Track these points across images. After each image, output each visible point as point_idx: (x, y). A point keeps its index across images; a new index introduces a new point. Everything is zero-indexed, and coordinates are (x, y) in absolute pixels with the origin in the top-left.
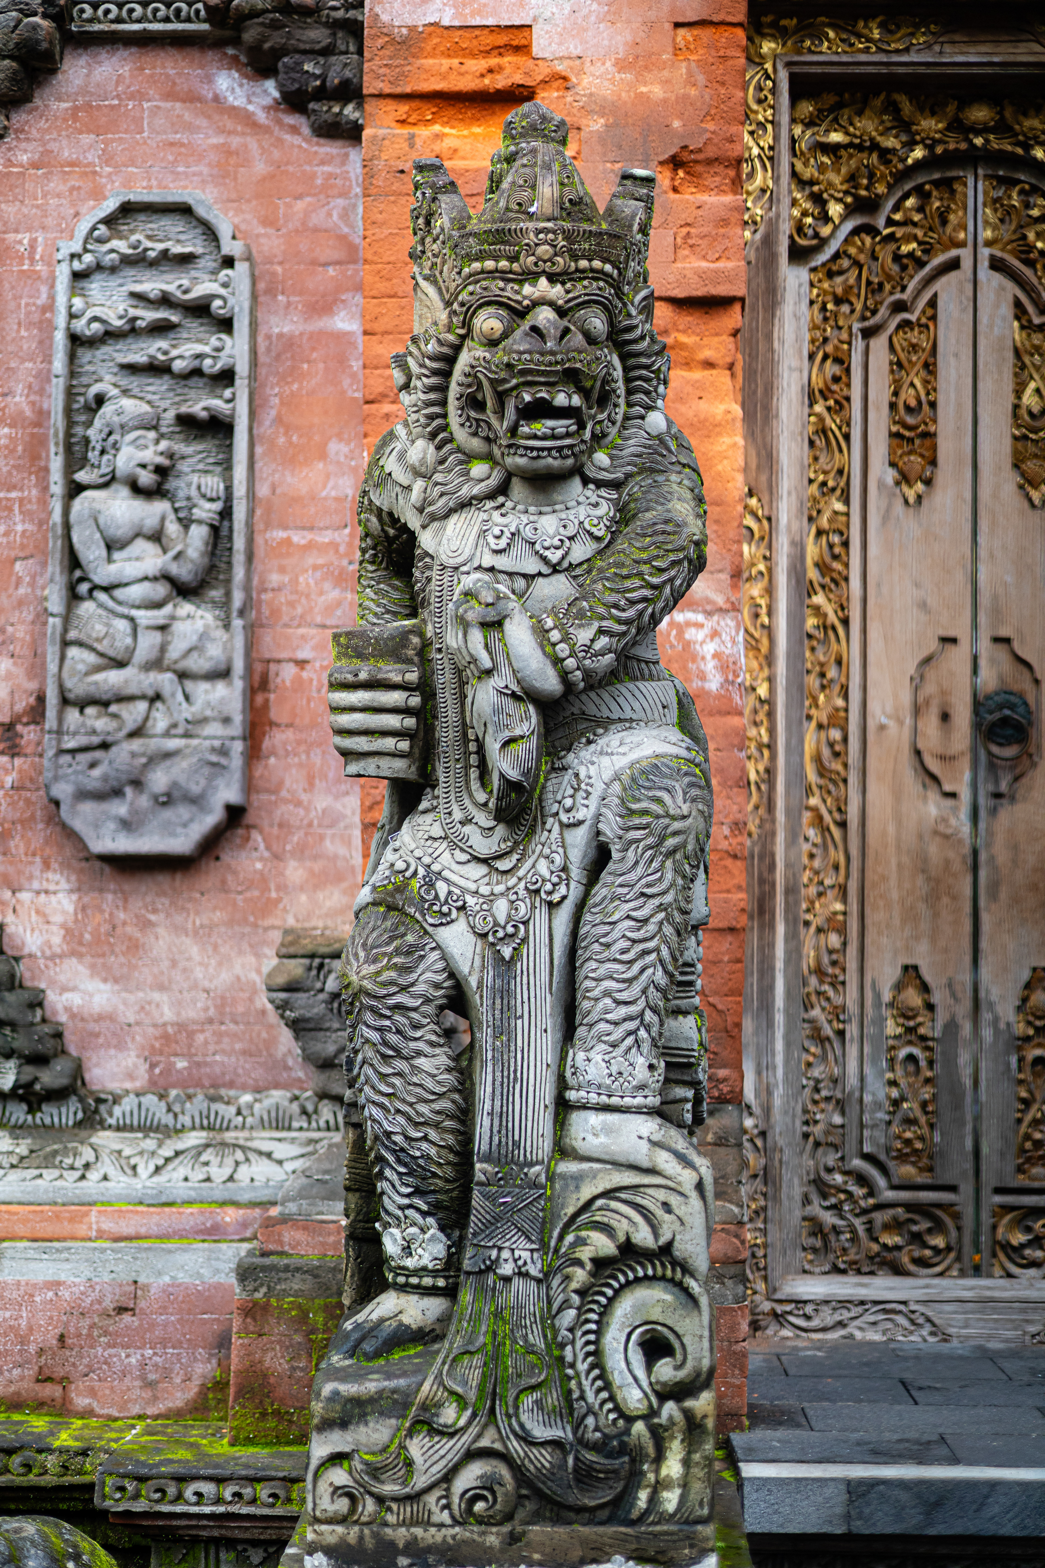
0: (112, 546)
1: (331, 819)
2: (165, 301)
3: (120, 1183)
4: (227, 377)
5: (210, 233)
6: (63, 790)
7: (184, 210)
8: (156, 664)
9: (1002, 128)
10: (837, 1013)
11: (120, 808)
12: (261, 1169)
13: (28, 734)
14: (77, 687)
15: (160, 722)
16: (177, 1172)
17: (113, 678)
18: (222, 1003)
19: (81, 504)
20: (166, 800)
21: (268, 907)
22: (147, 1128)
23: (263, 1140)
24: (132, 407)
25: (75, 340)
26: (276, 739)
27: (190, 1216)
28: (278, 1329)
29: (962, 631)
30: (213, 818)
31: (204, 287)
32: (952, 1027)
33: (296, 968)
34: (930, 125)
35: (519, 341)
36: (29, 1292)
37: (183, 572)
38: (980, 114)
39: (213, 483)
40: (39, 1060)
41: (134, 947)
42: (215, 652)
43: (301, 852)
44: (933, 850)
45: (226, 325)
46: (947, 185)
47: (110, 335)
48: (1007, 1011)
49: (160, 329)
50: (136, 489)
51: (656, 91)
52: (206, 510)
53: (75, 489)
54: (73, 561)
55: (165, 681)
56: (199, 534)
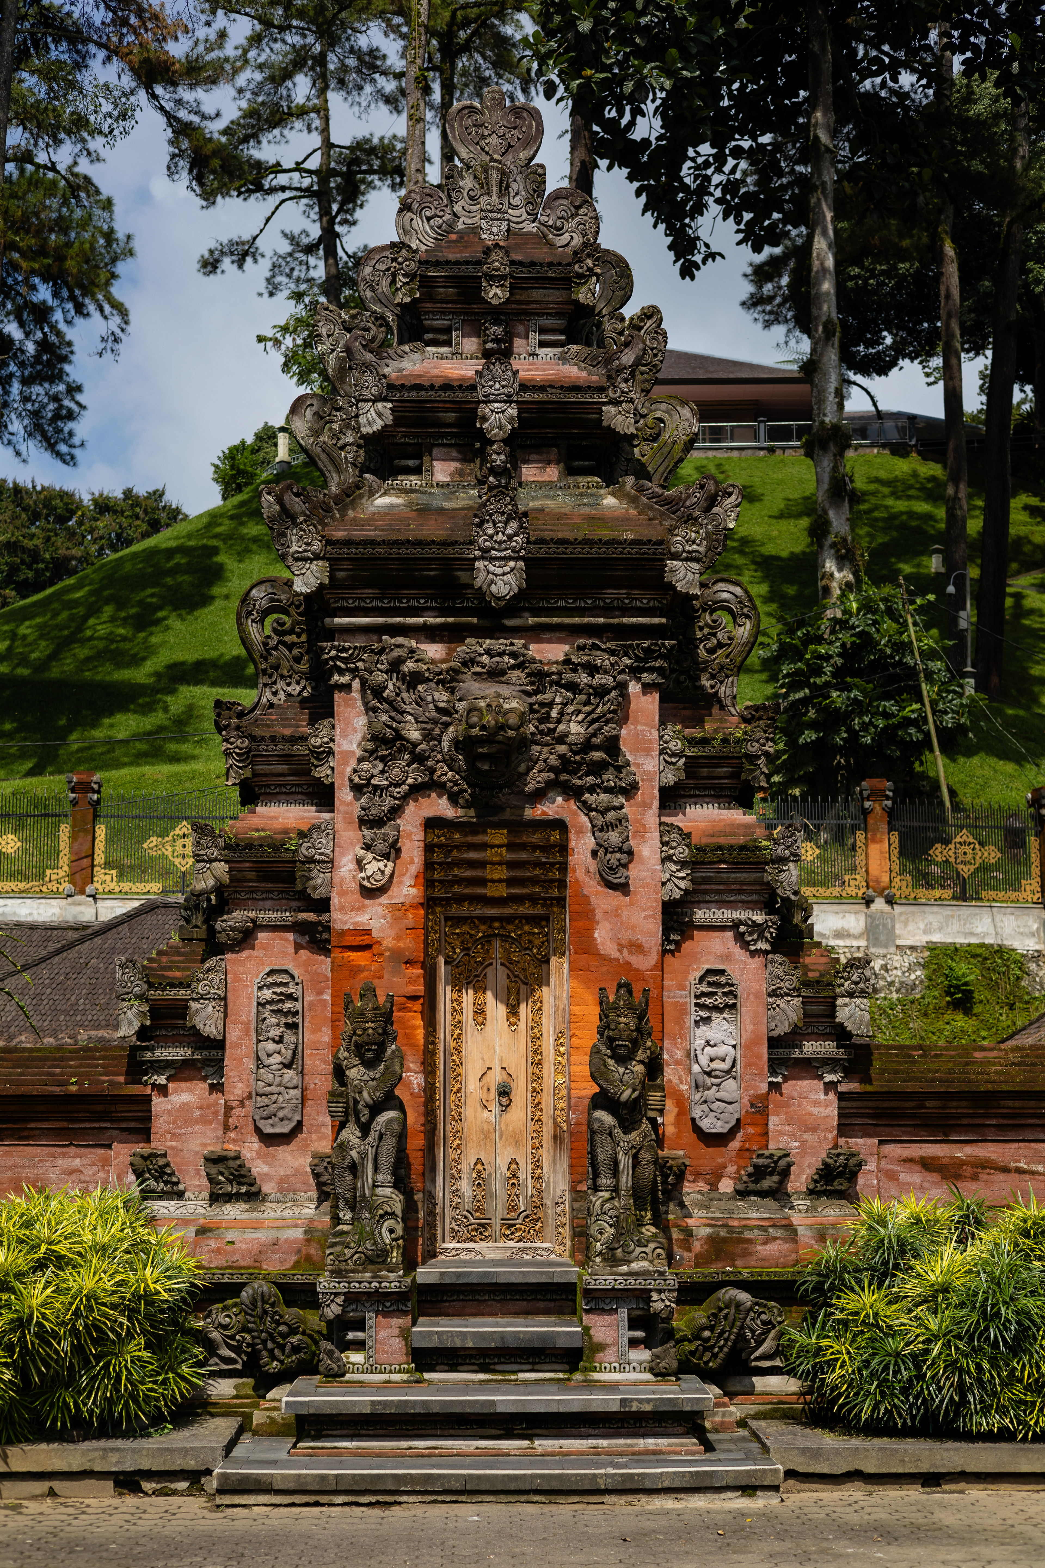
0: (269, 1055)
1: (323, 1123)
2: (282, 994)
3: (273, 1214)
4: (297, 1013)
5: (293, 977)
6: (257, 1117)
7: (286, 972)
8: (279, 1085)
9: (503, 927)
10: (459, 1171)
11: (270, 1121)
12: (307, 1211)
13: (247, 1103)
14: (260, 1091)
15: (281, 1099)
16: (286, 1212)
17: (269, 1089)
18: (296, 1170)
19: (261, 1045)
20: (282, 1120)
21: (307, 1146)
22: (278, 1202)
23: (307, 1204)
24: (273, 1020)
25: (259, 1004)
26: (309, 1103)
27: (290, 1222)
28: (314, 1244)
29: (493, 1066)
30: (294, 1124)
31: (290, 990)
32: (490, 1175)
33: (316, 1161)
34: (483, 927)
35: (365, 1037)
36: (252, 1240)
37: (286, 1062)
38: (497, 924)
39: (294, 1039)
40: (251, 1185)
41: (274, 1156)
42: (294, 1082)
43: (316, 1132)
44: (485, 1126)
45: (296, 1000)
46: (489, 942)
47: (268, 1002)
48: (504, 1170)
49: (280, 1001)
50: (274, 1040)
51: (401, 945)
52: (292, 1046)
53: (258, 1041)
54: (258, 1058)
55: (282, 1089)
56: (290, 1052)
